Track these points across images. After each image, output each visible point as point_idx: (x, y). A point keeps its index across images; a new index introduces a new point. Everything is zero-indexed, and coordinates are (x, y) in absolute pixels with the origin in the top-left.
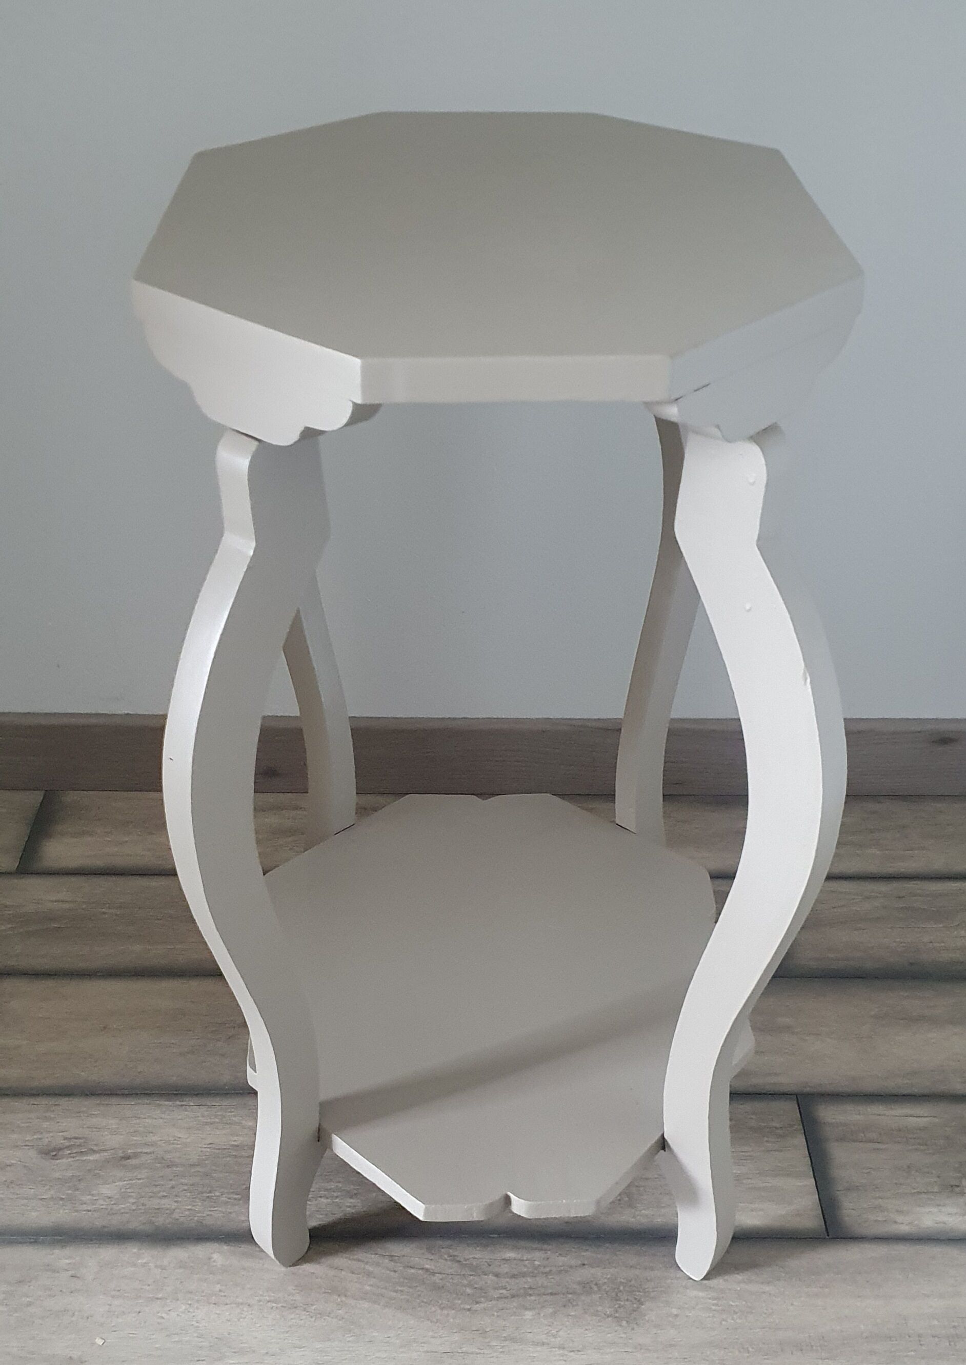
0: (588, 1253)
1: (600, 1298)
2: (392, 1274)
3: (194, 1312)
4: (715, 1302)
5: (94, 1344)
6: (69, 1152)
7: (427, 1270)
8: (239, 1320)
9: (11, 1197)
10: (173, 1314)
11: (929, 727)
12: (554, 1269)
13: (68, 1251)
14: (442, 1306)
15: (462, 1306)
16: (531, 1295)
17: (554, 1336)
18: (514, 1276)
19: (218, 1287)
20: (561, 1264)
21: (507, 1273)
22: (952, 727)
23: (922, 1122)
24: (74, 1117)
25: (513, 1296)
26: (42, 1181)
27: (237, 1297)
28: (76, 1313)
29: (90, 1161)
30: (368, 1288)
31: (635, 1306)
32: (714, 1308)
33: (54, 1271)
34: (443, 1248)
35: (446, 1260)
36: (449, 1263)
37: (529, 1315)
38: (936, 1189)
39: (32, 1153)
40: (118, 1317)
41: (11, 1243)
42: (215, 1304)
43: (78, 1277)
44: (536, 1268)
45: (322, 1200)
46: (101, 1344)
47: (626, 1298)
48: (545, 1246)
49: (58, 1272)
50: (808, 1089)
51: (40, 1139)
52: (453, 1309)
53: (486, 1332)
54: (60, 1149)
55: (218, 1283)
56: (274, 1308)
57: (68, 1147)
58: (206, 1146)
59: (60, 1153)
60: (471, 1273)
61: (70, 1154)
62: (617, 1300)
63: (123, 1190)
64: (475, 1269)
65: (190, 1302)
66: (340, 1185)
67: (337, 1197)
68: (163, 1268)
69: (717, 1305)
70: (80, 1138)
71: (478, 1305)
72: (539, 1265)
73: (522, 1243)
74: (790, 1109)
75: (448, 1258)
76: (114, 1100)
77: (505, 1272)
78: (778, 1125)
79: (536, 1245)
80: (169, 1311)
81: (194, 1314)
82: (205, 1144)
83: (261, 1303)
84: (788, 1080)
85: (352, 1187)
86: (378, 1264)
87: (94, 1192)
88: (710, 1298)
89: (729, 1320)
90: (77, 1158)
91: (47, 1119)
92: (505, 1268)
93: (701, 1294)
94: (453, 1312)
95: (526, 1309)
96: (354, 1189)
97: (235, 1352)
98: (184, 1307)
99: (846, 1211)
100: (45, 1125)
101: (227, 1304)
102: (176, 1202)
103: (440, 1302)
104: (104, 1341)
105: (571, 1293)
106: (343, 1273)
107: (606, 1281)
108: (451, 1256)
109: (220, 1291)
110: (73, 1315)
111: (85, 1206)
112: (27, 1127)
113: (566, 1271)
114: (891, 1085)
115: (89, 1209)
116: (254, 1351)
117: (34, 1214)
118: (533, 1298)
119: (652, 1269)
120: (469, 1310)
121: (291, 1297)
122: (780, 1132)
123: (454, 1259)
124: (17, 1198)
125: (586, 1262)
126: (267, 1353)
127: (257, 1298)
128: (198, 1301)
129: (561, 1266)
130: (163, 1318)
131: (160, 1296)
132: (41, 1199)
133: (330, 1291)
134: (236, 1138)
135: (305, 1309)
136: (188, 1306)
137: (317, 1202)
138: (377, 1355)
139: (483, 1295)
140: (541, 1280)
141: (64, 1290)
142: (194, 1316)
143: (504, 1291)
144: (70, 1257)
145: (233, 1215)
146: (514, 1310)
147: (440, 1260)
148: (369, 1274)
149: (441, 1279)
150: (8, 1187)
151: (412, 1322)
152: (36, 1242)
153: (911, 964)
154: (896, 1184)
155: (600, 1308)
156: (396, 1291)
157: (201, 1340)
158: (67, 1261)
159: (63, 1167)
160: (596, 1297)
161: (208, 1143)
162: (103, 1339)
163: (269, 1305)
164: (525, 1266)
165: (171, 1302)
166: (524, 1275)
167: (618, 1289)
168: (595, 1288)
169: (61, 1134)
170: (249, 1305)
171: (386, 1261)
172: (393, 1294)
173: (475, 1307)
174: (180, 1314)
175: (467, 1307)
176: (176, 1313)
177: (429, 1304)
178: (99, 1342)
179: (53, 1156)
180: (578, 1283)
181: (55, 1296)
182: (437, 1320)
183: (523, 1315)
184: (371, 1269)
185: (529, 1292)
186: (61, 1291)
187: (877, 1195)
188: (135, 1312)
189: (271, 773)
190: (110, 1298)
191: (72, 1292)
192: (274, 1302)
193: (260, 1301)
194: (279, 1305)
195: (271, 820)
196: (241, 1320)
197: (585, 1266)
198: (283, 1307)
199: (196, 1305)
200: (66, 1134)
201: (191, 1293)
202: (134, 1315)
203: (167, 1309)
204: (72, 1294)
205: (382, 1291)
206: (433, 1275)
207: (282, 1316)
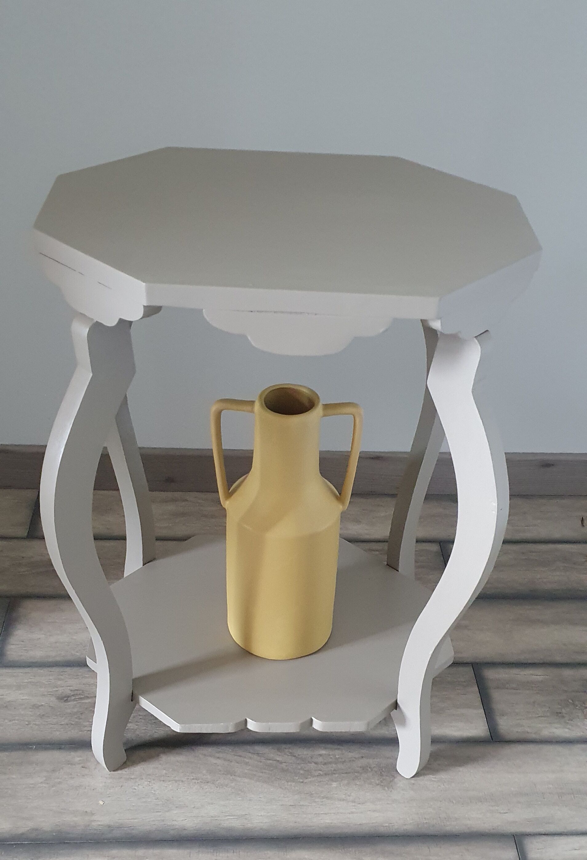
0: (365, 751)
1: (373, 775)
2: (259, 763)
3: (152, 786)
5: (98, 804)
6: (74, 698)
7: (278, 761)
8: (177, 790)
9: (44, 723)
10: (140, 787)
11: (539, 457)
12: (347, 760)
14: (288, 780)
15: (299, 780)
16: (334, 774)
17: (349, 796)
18: (325, 764)
19: (164, 771)
20: (350, 757)
21: (321, 762)
22: (550, 458)
23: (540, 678)
24: (75, 678)
25: (326, 774)
26: (60, 714)
27: (175, 777)
28: (87, 787)
29: (86, 703)
30: (247, 771)
31: (392, 779)
33: (72, 764)
34: (286, 749)
36: (290, 757)
37: (334, 784)
38: (548, 714)
39: (53, 699)
40: (110, 789)
41: (46, 749)
42: (163, 781)
43: (86, 768)
44: (337, 759)
46: (102, 804)
48: (342, 747)
49: (75, 765)
50: (478, 661)
51: (57, 691)
52: (294, 782)
53: (312, 794)
54: (68, 697)
55: (164, 770)
56: (196, 783)
57: (73, 695)
59: (69, 699)
60: (302, 762)
61: (74, 699)
62: (382, 776)
64: (304, 760)
65: (149, 780)
69: (435, 778)
70: (80, 690)
71: (307, 780)
72: (339, 758)
73: (330, 746)
74: (469, 671)
75: (289, 754)
79: (336, 747)
80: (139, 785)
81: (152, 787)
83: (189, 780)
84: (467, 655)
86: (250, 758)
89: (442, 786)
90: (79, 702)
91: (59, 679)
92: (320, 759)
94: (294, 783)
95: (334, 781)
97: (177, 807)
98: (146, 783)
99: (501, 727)
100: (59, 683)
101: (170, 781)
102: (137, 725)
103: (287, 778)
104: (103, 802)
105: (356, 773)
106: (233, 763)
107: (375, 765)
108: (291, 753)
109: (166, 774)
110: (85, 788)
111: (86, 728)
112: (49, 684)
113: (353, 760)
114: (522, 658)
116: (187, 807)
117: (58, 733)
118: (337, 775)
120: (302, 782)
121: (205, 777)
122: (464, 684)
123: (293, 755)
124: (47, 724)
125: (364, 756)
126: (194, 807)
127: (186, 777)
128: (154, 780)
130: (135, 789)
131: (133, 777)
132: (60, 725)
133: (226, 773)
135: (213, 783)
136: (149, 782)
138: (254, 807)
139: (310, 774)
140: (340, 766)
141: (79, 775)
142: (152, 788)
143: (321, 772)
144: (81, 757)
146: (327, 782)
147: (285, 756)
148: (247, 764)
149: (286, 766)
150: (41, 718)
151: (272, 789)
152: (60, 749)
154: (528, 712)
155: (373, 781)
156: (262, 773)
157: (157, 801)
158: (78, 759)
159: (72, 706)
160: (370, 774)
162: (103, 801)
163: (194, 781)
164: (331, 758)
165: (139, 780)
166: (330, 763)
167: (382, 770)
168: (370, 770)
169: (69, 688)
170: (182, 781)
171: (255, 757)
172: (261, 774)
173: (306, 781)
174: (144, 787)
175: (301, 780)
176: (143, 786)
177: (281, 780)
178: (101, 803)
179: (65, 700)
180: (360, 767)
181: (74, 778)
182: (285, 788)
183: (332, 785)
184: (247, 761)
185: (334, 772)
186: (77, 775)
187: (518, 718)
188: (120, 786)
189: (170, 480)
190: (105, 779)
191: (83, 776)
192: (196, 779)
193: (188, 779)
194: (199, 781)
195: (171, 507)
196: (179, 790)
197: (364, 758)
198: (201, 782)
199: (153, 782)
200: (71, 688)
201: (149, 775)
202: (119, 787)
203: (137, 784)
204: (83, 777)
205: (255, 773)
206: (282, 764)
207: (201, 787)
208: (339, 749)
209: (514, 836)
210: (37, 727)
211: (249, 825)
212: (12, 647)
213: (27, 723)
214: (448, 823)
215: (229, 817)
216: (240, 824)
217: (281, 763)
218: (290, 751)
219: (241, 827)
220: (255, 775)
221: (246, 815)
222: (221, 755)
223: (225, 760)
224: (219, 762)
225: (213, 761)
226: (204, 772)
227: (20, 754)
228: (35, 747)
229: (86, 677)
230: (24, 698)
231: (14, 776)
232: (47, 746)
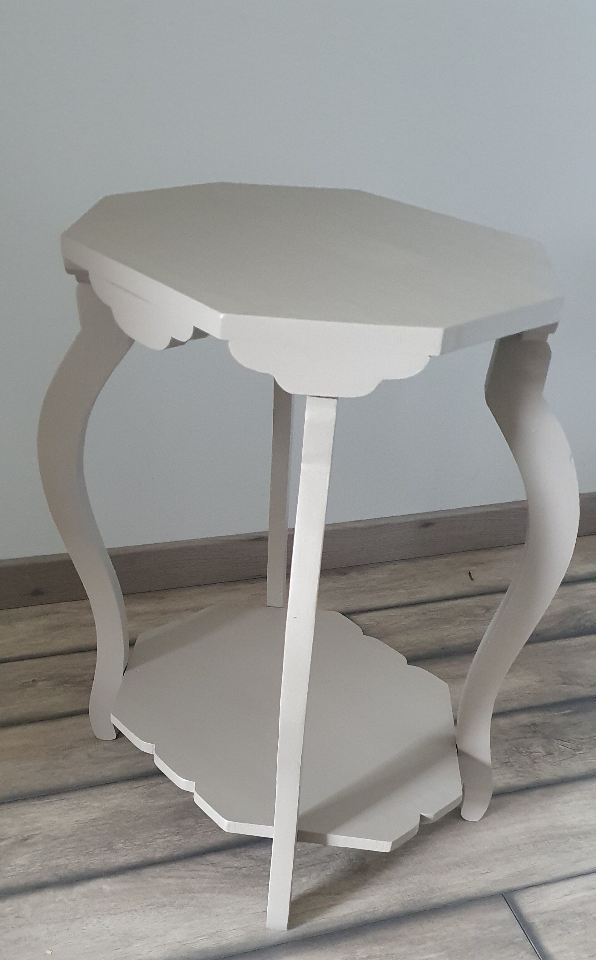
1: (342, 862)
2: (217, 874)
5: (46, 954)
7: (237, 867)
10: (90, 926)
11: (419, 518)
12: (309, 851)
13: (8, 902)
14: (253, 886)
19: (113, 904)
20: (313, 848)
22: (429, 517)
27: (127, 907)
30: (205, 885)
31: (363, 862)
34: (241, 853)
35: (245, 859)
36: (249, 860)
37: (304, 880)
38: (498, 766)
40: (55, 935)
42: (114, 914)
43: (21, 917)
45: (159, 840)
47: (357, 858)
49: (6, 916)
52: (260, 886)
56: (152, 909)
58: (73, 823)
62: (351, 861)
63: (30, 859)
65: (98, 916)
66: (167, 830)
67: (167, 837)
68: (74, 900)
75: (247, 858)
80: (87, 924)
81: (103, 923)
83: (143, 908)
85: (174, 829)
86: (206, 871)
87: (12, 864)
94: (261, 888)
95: (302, 877)
96: (176, 830)
97: (137, 939)
98: (95, 920)
101: (122, 913)
102: (67, 859)
103: (251, 883)
104: (51, 951)
105: (324, 863)
106: (187, 879)
108: (248, 856)
109: (115, 906)
110: (26, 940)
111: (8, 873)
115: (12, 874)
116: (149, 936)
118: (304, 870)
121: (160, 900)
123: (250, 858)
126: (157, 936)
127: (139, 905)
128: (103, 915)
130: (84, 929)
131: (78, 916)
133: (182, 892)
134: (92, 815)
135: (171, 905)
136: (98, 919)
137: (156, 842)
138: (225, 922)
141: (14, 926)
142: (103, 924)
144: (11, 906)
145: (107, 861)
147: (242, 860)
148: (203, 877)
149: (247, 871)
151: (238, 899)
157: (113, 937)
158: (9, 909)
161: (74, 821)
162: (51, 950)
163: (149, 907)
165: (86, 919)
168: (337, 857)
170: (136, 910)
171: (210, 867)
172: (222, 885)
174: (95, 925)
176: (92, 925)
177: (245, 886)
178: (50, 952)
180: (326, 856)
181: (9, 931)
183: (302, 880)
184: (203, 874)
186: (12, 928)
188: (65, 930)
189: (37, 593)
190: (46, 925)
191: (20, 927)
192: (151, 905)
193: (142, 906)
194: (155, 907)
195: (43, 621)
196: (134, 920)
198: (158, 907)
199: (102, 917)
201: (96, 911)
206: (241, 869)
207: (159, 912)
209: (503, 895)
211: (224, 942)
214: (434, 896)
215: (199, 939)
216: (214, 943)
217: (241, 868)
218: (247, 854)
219: (215, 946)
220: (215, 887)
221: (218, 932)
222: (172, 874)
223: (178, 878)
224: (171, 881)
225: (166, 881)
226: (158, 895)
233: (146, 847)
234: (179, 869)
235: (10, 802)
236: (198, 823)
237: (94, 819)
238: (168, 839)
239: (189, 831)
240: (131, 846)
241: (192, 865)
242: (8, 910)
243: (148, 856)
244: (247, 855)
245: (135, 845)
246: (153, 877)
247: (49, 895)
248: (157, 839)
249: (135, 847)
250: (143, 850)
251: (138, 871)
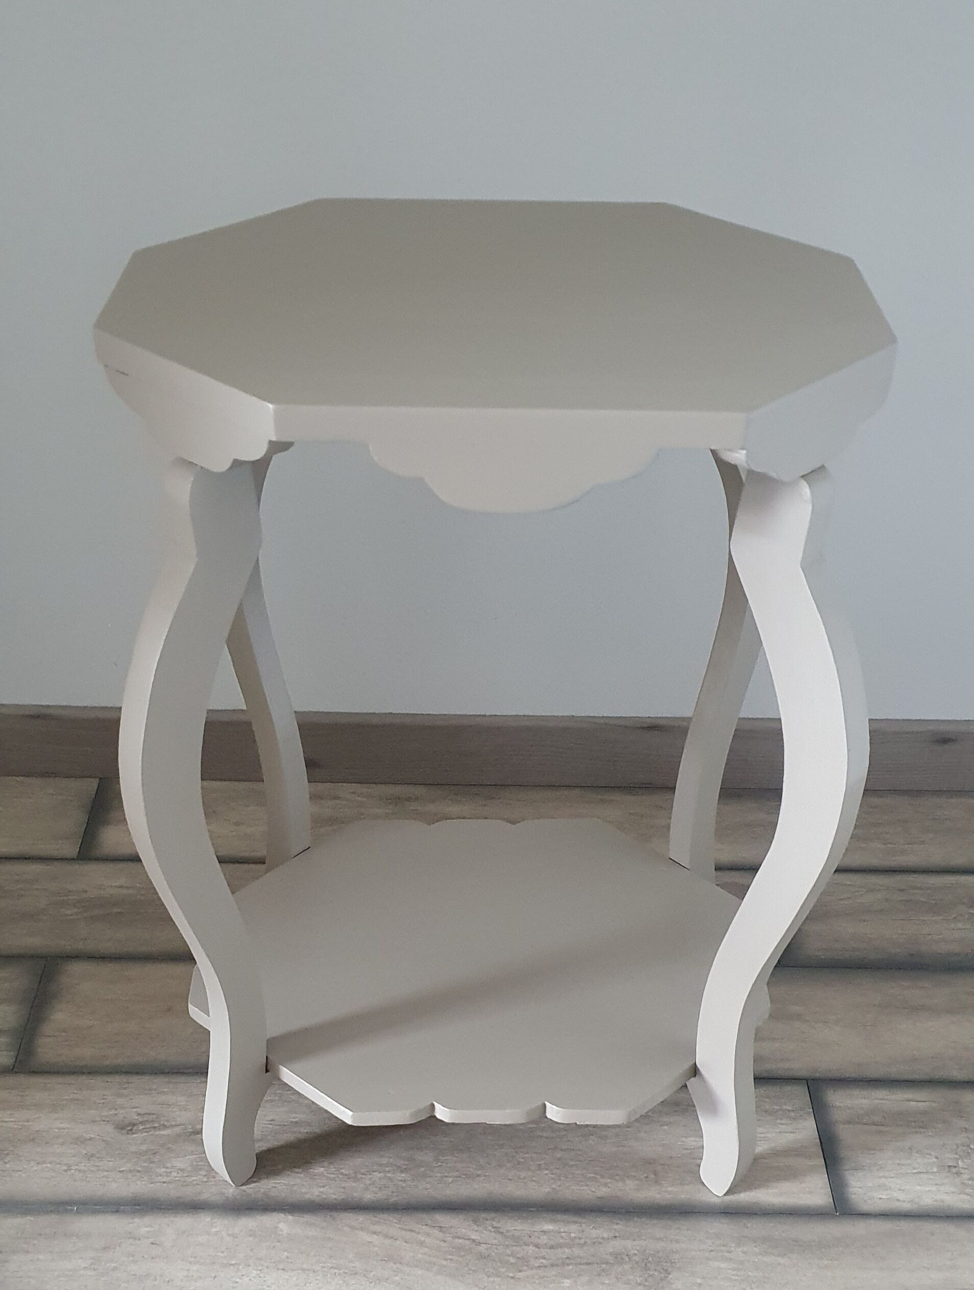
0: (619, 1226)
1: (631, 1268)
2: (442, 1244)
3: (265, 1277)
4: (735, 1272)
6: (143, 1127)
7: (474, 1241)
8: (305, 1285)
9: (92, 1169)
10: (246, 1279)
11: (931, 727)
12: (589, 1241)
13: (147, 1220)
14: (488, 1274)
15: (506, 1274)
16: (568, 1265)
18: (552, 1247)
19: (286, 1254)
20: (594, 1236)
21: (546, 1244)
23: (921, 1106)
24: (145, 1094)
25: (552, 1265)
26: (120, 1154)
27: (302, 1263)
28: (158, 1278)
29: (162, 1136)
30: (420, 1256)
31: (663, 1275)
32: (734, 1278)
33: (135, 1239)
34: (487, 1220)
35: (490, 1231)
36: (493, 1234)
37: (567, 1282)
38: (934, 1169)
39: (110, 1128)
40: (196, 1282)
41: (94, 1212)
42: (284, 1270)
43: (158, 1245)
44: (573, 1239)
45: (375, 1174)
47: (654, 1268)
48: (580, 1220)
49: (139, 1240)
50: (817, 1075)
51: (116, 1114)
52: (499, 1277)
54: (134, 1125)
55: (285, 1251)
56: (337, 1274)
57: (141, 1123)
58: (267, 1122)
59: (135, 1128)
60: (514, 1244)
61: (144, 1129)
62: (647, 1270)
63: (195, 1163)
64: (517, 1240)
65: (260, 1268)
66: (391, 1160)
67: (389, 1172)
68: (234, 1236)
69: (737, 1275)
70: (152, 1114)
71: (521, 1273)
72: (575, 1237)
73: (559, 1217)
74: (800, 1094)
75: (492, 1230)
76: (183, 1079)
77: (544, 1243)
78: (790, 1108)
79: (570, 1218)
80: (243, 1275)
81: (265, 1279)
82: (267, 1121)
83: (325, 1269)
84: (800, 1065)
85: (402, 1162)
86: (428, 1235)
87: (169, 1165)
88: (731, 1269)
91: (120, 1096)
92: (544, 1240)
93: (722, 1265)
94: (499, 1279)
95: (565, 1277)
96: (404, 1164)
98: (255, 1272)
100: (120, 1101)
101: (293, 1270)
103: (486, 1270)
105: (604, 1264)
106: (398, 1242)
107: (636, 1252)
108: (495, 1228)
109: (287, 1257)
110: (155, 1279)
111: (160, 1178)
112: (103, 1103)
113: (600, 1243)
114: (894, 1071)
115: (164, 1181)
117: (114, 1185)
118: (571, 1267)
119: (677, 1241)
120: (512, 1278)
121: (350, 1264)
122: (793, 1114)
123: (497, 1230)
124: (98, 1170)
125: (617, 1235)
127: (320, 1265)
128: (267, 1267)
129: (595, 1238)
130: (237, 1282)
131: (233, 1262)
132: (120, 1172)
133: (386, 1259)
135: (365, 1275)
136: (259, 1272)
137: (371, 1176)
139: (525, 1264)
140: (577, 1251)
141: (146, 1256)
142: (264, 1281)
143: (544, 1261)
144: (150, 1226)
145: (295, 1188)
146: (554, 1278)
147: (485, 1232)
148: (422, 1244)
149: (487, 1249)
150: (89, 1160)
152: (117, 1211)
153: (911, 955)
154: (899, 1164)
155: (631, 1277)
156: (446, 1260)
158: (146, 1229)
159: (137, 1141)
160: (627, 1267)
161: (269, 1119)
163: (333, 1271)
164: (562, 1237)
165: (243, 1268)
166: (561, 1246)
167: (647, 1259)
168: (626, 1259)
169: (135, 1110)
170: (314, 1271)
171: (436, 1232)
172: (444, 1263)
173: (520, 1275)
174: (252, 1279)
175: (511, 1275)
176: (249, 1278)
177: (477, 1272)
179: (128, 1130)
180: (611, 1254)
181: (137, 1261)
182: (484, 1286)
183: (563, 1283)
184: (423, 1239)
185: (568, 1261)
186: (143, 1257)
187: (881, 1175)
188: (211, 1277)
190: (188, 1264)
191: (153, 1258)
192: (336, 1268)
193: (324, 1267)
194: (341, 1272)
196: (308, 1285)
197: (618, 1238)
198: (345, 1273)
199: (266, 1270)
200: (139, 1110)
201: (260, 1259)
202: (211, 1279)
203: (240, 1274)
204: (153, 1260)
205: (434, 1260)
206: (480, 1245)
207: (344, 1281)
208: (576, 1222)
210: (80, 1175)
212: (48, 1040)
213: (65, 1168)
217: (479, 1243)
218: (495, 1224)
222: (377, 1228)
223: (386, 1236)
224: (375, 1239)
225: (367, 1237)
226: (351, 1256)
227: (53, 1218)
228: (76, 1208)
229: (164, 1092)
230: (62, 1125)
231: (41, 1257)
232: (97, 1207)
233: (356, 1179)
234: (391, 1224)
235: (189, 1074)
236: (437, 1160)
237: (296, 1123)
238: (389, 1175)
239: (422, 1169)
240: (335, 1174)
241: (410, 1221)
242: (144, 1230)
243: (355, 1194)
244: (495, 1226)
245: (342, 1174)
246: (352, 1228)
247: (205, 1220)
248: (374, 1171)
249: (340, 1176)
250: (351, 1184)
251: (334, 1214)
